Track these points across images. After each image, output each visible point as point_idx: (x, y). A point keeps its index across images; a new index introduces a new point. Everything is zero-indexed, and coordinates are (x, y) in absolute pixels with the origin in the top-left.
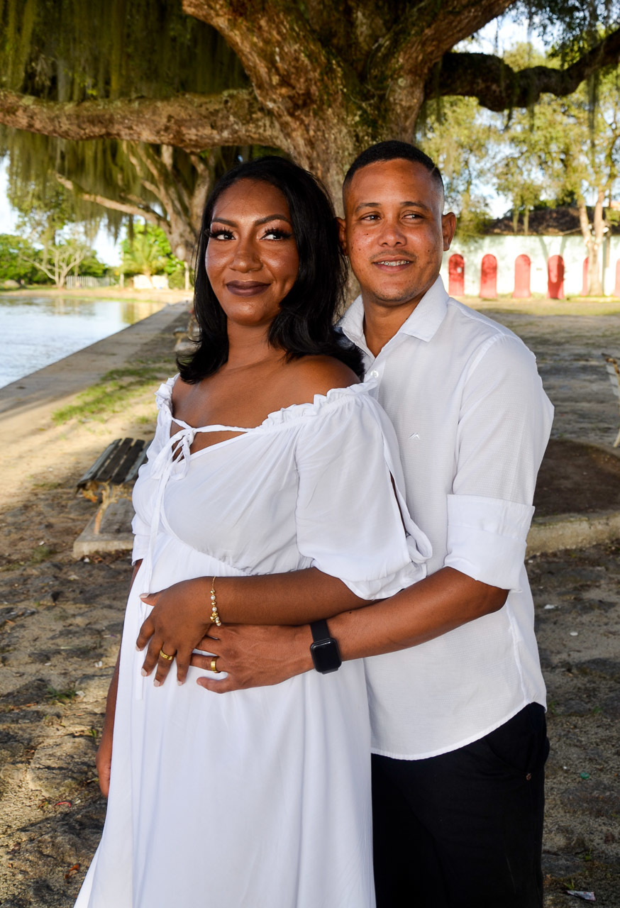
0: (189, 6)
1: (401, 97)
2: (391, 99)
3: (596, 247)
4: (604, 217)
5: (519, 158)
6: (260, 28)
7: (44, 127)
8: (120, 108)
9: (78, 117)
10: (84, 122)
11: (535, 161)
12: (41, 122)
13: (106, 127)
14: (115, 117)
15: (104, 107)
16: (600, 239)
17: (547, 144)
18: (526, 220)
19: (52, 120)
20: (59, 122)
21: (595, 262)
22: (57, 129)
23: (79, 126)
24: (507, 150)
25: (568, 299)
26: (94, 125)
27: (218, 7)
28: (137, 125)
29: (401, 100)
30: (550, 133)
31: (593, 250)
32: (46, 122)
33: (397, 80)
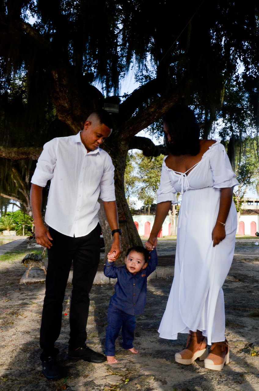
0: (60, 117)
1: (122, 147)
2: (119, 148)
3: (173, 219)
4: (176, 208)
5: (146, 187)
6: (81, 125)
7: (6, 155)
8: (32, 150)
9: (18, 152)
10: (20, 154)
11: (152, 189)
12: (5, 154)
13: (27, 156)
14: (31, 152)
15: (27, 149)
16: (175, 216)
17: (156, 182)
18: (149, 209)
19: (9, 153)
20: (11, 154)
21: (173, 224)
22: (11, 156)
23: (18, 155)
24: (141, 185)
25: (164, 237)
26: (23, 155)
27: (68, 118)
28: (38, 155)
29: (122, 148)
30: (157, 179)
31: (172, 220)
32: (7, 154)
33: (121, 142)
